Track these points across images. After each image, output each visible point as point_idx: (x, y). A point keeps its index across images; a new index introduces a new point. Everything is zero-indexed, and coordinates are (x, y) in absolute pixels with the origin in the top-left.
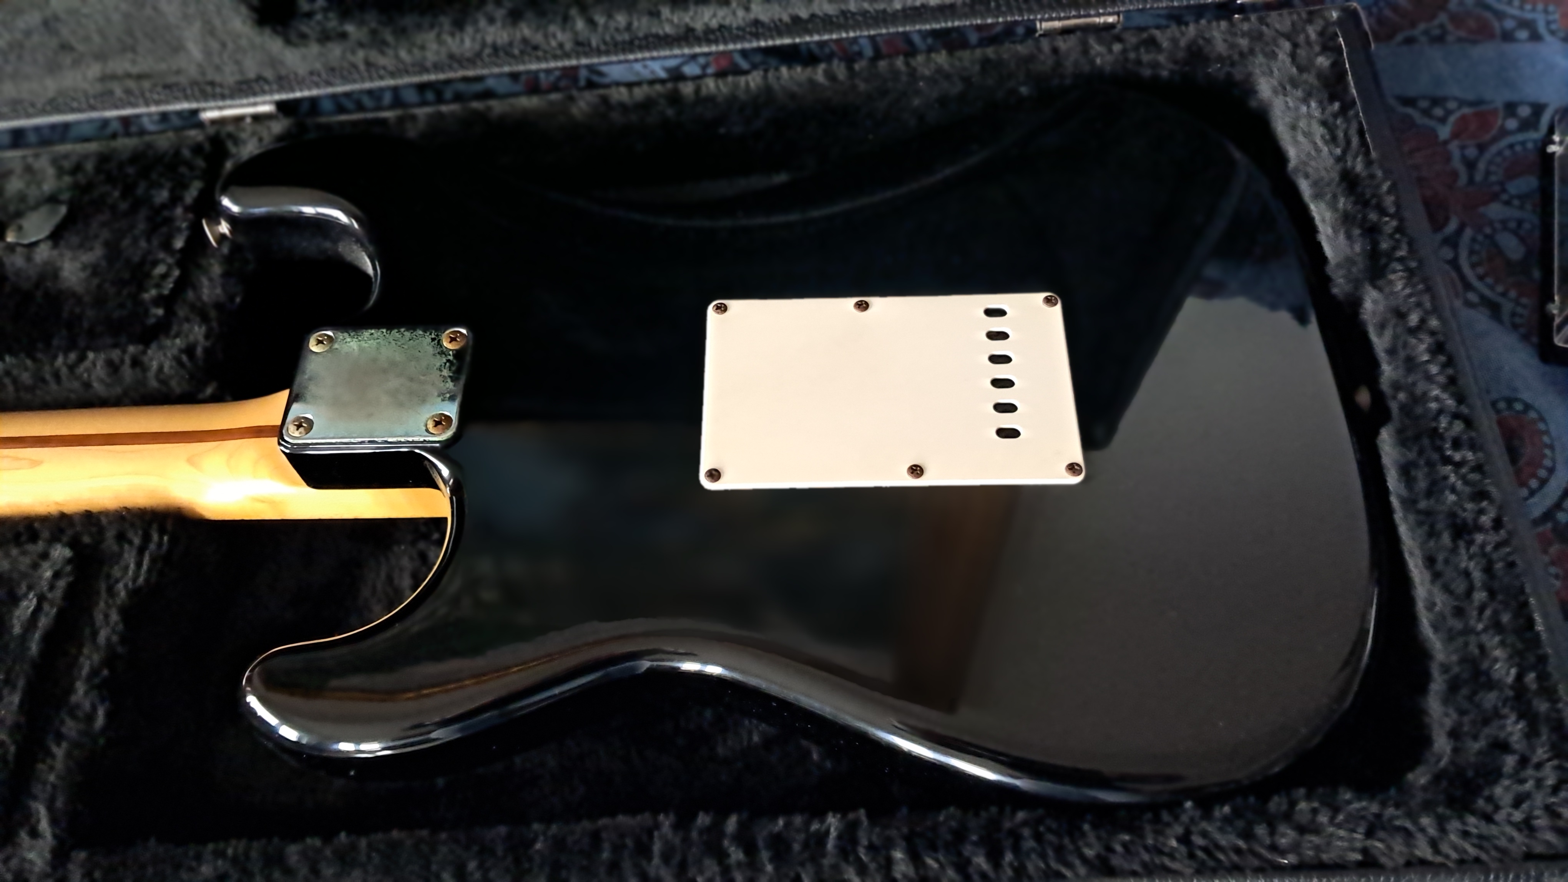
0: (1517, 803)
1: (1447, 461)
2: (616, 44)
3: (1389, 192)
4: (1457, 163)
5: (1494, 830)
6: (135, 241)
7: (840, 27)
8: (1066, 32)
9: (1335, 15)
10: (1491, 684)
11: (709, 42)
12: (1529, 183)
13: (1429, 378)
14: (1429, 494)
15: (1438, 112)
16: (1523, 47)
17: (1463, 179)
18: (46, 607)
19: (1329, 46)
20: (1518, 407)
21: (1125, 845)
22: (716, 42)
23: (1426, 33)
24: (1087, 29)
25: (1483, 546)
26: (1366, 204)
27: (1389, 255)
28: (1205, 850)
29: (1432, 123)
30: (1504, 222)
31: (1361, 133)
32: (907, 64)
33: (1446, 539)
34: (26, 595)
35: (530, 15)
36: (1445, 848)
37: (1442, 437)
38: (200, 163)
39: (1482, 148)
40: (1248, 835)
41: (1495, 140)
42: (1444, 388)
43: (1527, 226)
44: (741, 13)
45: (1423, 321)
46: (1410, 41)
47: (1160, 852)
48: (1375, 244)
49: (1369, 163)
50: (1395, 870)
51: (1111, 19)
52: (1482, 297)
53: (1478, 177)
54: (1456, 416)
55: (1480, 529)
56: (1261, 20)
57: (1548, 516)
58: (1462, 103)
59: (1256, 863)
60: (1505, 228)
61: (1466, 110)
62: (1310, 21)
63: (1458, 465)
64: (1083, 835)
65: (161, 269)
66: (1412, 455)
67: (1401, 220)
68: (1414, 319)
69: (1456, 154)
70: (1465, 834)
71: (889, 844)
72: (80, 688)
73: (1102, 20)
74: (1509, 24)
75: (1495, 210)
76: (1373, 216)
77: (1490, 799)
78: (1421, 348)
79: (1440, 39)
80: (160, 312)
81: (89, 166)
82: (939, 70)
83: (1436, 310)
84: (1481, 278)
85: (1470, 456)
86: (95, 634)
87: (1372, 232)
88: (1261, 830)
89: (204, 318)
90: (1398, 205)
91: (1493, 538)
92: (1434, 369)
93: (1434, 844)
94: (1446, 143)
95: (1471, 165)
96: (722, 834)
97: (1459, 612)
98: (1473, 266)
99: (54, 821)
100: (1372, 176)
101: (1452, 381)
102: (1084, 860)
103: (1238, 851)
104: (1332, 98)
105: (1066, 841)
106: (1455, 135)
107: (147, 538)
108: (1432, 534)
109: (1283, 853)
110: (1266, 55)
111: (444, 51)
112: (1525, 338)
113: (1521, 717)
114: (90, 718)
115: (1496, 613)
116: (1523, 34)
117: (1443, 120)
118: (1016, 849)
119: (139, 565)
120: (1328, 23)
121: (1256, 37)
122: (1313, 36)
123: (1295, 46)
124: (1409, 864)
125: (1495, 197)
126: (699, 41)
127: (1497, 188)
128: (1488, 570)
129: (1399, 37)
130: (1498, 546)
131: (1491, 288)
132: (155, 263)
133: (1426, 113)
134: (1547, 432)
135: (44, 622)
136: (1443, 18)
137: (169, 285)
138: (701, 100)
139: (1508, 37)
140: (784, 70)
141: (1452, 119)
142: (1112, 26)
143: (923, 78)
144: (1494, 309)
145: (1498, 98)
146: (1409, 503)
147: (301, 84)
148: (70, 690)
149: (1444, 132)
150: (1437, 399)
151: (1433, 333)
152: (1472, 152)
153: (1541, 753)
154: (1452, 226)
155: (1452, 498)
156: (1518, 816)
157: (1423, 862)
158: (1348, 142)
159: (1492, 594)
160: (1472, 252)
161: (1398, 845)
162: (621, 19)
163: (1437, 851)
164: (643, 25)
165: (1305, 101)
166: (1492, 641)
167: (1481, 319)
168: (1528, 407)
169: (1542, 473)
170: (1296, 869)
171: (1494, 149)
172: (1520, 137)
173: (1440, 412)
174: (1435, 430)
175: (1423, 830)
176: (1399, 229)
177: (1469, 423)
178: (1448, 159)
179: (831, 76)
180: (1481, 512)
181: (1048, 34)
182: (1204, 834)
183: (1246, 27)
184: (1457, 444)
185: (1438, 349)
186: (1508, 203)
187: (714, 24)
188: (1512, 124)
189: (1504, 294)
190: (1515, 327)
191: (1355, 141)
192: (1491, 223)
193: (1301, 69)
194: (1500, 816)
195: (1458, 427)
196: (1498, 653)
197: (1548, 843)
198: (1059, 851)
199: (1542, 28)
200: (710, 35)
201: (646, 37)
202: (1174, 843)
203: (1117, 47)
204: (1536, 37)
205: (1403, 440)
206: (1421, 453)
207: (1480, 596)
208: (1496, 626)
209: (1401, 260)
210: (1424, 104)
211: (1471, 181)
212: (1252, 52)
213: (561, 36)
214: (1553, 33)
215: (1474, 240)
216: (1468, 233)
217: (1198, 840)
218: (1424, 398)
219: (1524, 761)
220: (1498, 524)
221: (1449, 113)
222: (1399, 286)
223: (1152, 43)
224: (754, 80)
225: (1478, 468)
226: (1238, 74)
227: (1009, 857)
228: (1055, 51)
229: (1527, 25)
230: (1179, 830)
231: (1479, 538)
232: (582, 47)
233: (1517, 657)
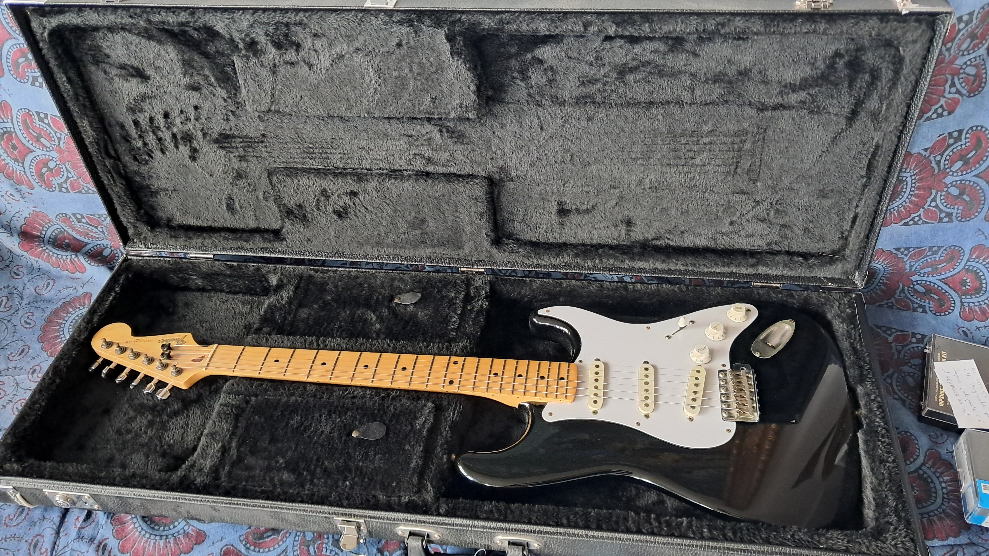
0: (893, 539)
1: (879, 441)
2: (606, 268)
3: (868, 356)
4: (894, 351)
5: (886, 546)
6: (444, 308)
7: (684, 274)
8: (762, 287)
9: (854, 296)
10: (888, 506)
11: (639, 272)
12: (918, 361)
13: (876, 416)
14: (873, 450)
15: (889, 332)
16: (919, 314)
17: (896, 356)
18: (428, 422)
19: (851, 306)
20: (909, 434)
21: (774, 535)
22: (641, 272)
23: (887, 304)
24: (769, 287)
25: (889, 466)
26: (860, 359)
27: (866, 376)
28: (799, 540)
29: (887, 336)
30: (909, 373)
31: (860, 336)
32: (707, 290)
33: (877, 463)
34: (420, 417)
35: (582, 256)
36: (871, 549)
37: (878, 433)
38: (463, 286)
39: (903, 347)
40: (812, 538)
41: (907, 345)
42: (880, 419)
43: (916, 375)
44: (652, 265)
45: (875, 398)
46: (880, 306)
47: (785, 539)
48: (862, 372)
49: (861, 346)
50: (855, 554)
51: (778, 285)
52: (899, 397)
53: (901, 357)
54: (883, 428)
55: (888, 462)
56: (829, 293)
57: (916, 471)
58: (897, 331)
59: (814, 546)
60: (909, 375)
61: (898, 333)
62: (845, 297)
63: (883, 442)
64: (761, 531)
65: (454, 319)
66: (869, 438)
67: (871, 366)
68: (873, 397)
69: (894, 347)
70: (877, 546)
71: (702, 527)
72: (439, 449)
73: (775, 285)
74: (916, 306)
75: (906, 369)
76: (862, 363)
77: (885, 537)
78: (874, 406)
79: (891, 307)
80: (454, 334)
81: (425, 281)
82: (718, 293)
83: (880, 395)
84: (899, 391)
85: (887, 440)
86: (441, 433)
87: (861, 367)
88: (816, 537)
89: (469, 338)
90: (869, 360)
91: (892, 465)
92: (878, 413)
93: (867, 547)
94: (891, 343)
95: (899, 352)
96: (650, 519)
97: (880, 485)
98: (897, 386)
99: (433, 488)
100: (862, 350)
101: (883, 417)
102: (762, 539)
103: (809, 542)
104: (851, 323)
105: (756, 532)
106: (894, 341)
107: (456, 406)
108: (873, 461)
109: (822, 544)
110: (830, 306)
111: (549, 262)
112: (913, 413)
113: (896, 516)
114: (442, 458)
115: (891, 487)
116: (921, 310)
117: (890, 335)
118: (741, 533)
119: (454, 414)
120: (851, 298)
121: (827, 299)
122: (846, 302)
123: (840, 304)
124: (859, 553)
125: (906, 364)
126: (635, 271)
127: (907, 361)
128: (890, 474)
129: (877, 304)
130: (893, 468)
131: (903, 395)
132: (452, 317)
133: (885, 332)
134: (917, 444)
135: (427, 426)
136: (893, 300)
137: (456, 325)
138: (635, 291)
139: (915, 310)
140: (664, 285)
141: (893, 335)
142: (778, 288)
143: (713, 295)
144: (903, 402)
145: (910, 331)
146: (866, 452)
147: (497, 264)
148: (435, 449)
149: (890, 339)
150: (878, 422)
151: (878, 402)
152: (899, 348)
153: (901, 527)
154: (891, 371)
155: (880, 452)
156: (893, 543)
157: (864, 553)
158: (856, 339)
159: (890, 481)
160: (897, 382)
161: (857, 546)
162: (612, 261)
163: (868, 550)
164: (618, 264)
165: (842, 323)
166: (889, 494)
167: (898, 404)
168: (912, 435)
169: (915, 457)
170: (826, 550)
171: (907, 348)
172: (916, 345)
173: (879, 426)
174: (877, 431)
175: (864, 543)
176: (869, 369)
177: (887, 431)
178: (891, 348)
179: (681, 290)
180: (890, 457)
181: (756, 287)
182: (799, 535)
183: (824, 295)
184: (883, 436)
185: (880, 407)
186: (911, 367)
187: (642, 267)
188: (914, 340)
189: (907, 397)
190: (910, 408)
191: (858, 338)
192: (905, 373)
193: (842, 312)
194: (888, 542)
195: (884, 431)
196: (890, 497)
197: (901, 552)
198: (754, 534)
199: (927, 308)
200: (640, 270)
201: (617, 268)
202: (789, 537)
203: (780, 296)
204: (924, 311)
205: (865, 433)
206: (872, 437)
207: (887, 481)
208: (890, 490)
209: (869, 378)
210: (884, 329)
211: (899, 357)
212: (825, 304)
213: (590, 263)
214: (931, 311)
215: (898, 377)
216: (896, 375)
217: (796, 537)
218: (874, 421)
219: (896, 529)
220: (894, 461)
221: (893, 333)
222: (869, 386)
223: (792, 296)
224: (654, 287)
225: (889, 444)
226: (820, 310)
227: (739, 534)
228: (758, 293)
229: (923, 307)
230: (791, 533)
231: (888, 464)
232: (595, 268)
233: (896, 499)
